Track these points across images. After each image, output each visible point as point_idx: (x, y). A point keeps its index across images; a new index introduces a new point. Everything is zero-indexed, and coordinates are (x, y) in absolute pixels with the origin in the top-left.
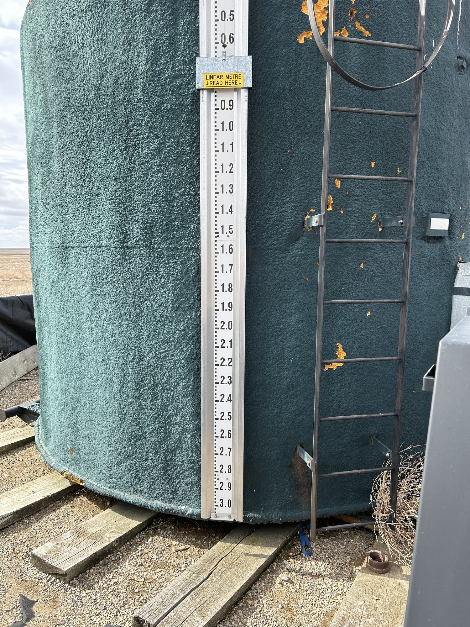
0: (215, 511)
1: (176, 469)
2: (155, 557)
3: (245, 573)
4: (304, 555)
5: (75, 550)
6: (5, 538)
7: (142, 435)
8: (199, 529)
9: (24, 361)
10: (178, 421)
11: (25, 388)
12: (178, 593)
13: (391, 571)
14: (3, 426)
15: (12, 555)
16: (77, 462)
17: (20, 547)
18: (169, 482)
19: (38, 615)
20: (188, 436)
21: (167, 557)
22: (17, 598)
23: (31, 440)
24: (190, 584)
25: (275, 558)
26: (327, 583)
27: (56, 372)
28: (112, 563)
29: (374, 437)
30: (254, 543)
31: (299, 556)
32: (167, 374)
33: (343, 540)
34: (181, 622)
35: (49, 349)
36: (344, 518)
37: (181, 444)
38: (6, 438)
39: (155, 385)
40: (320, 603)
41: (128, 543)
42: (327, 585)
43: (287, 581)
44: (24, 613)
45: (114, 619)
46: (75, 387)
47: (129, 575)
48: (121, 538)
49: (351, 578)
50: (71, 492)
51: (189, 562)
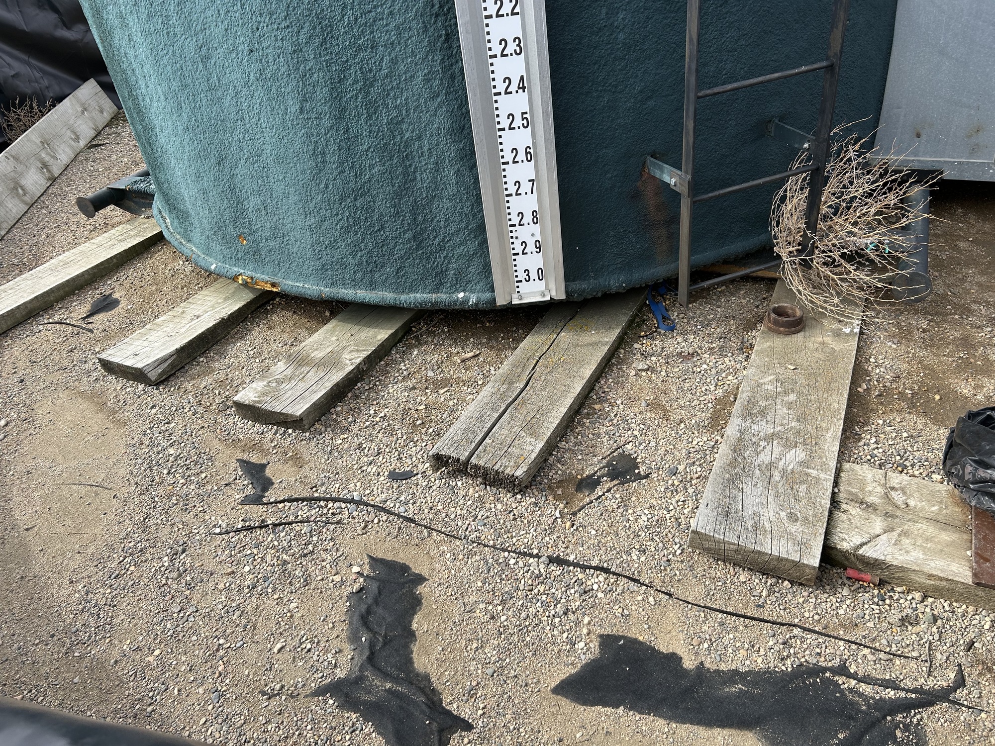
0: (517, 290)
1: (437, 236)
2: (430, 374)
3: (582, 370)
4: (663, 332)
5: (302, 386)
6: (179, 388)
7: (363, 186)
8: (488, 324)
9: (83, 113)
10: (425, 149)
11: (105, 160)
12: (488, 413)
13: (807, 329)
14: (95, 227)
15: (201, 410)
16: (255, 255)
17: (209, 398)
18: (428, 258)
19: (279, 481)
20: (449, 172)
21: (450, 372)
22: (234, 465)
23: (158, 239)
24: (502, 399)
25: (621, 342)
26: (708, 361)
27: (162, 97)
28: (366, 393)
29: (777, 121)
30: (582, 328)
31: (655, 334)
32: (387, 59)
33: (719, 299)
34: (506, 449)
35: (131, 53)
36: (717, 269)
37: (438, 190)
38: (110, 243)
39: (368, 86)
40: (703, 389)
41: (382, 363)
42: (708, 365)
43: (646, 370)
44: (255, 482)
45: (398, 465)
46: (210, 118)
47: (399, 405)
48: (369, 357)
49: (746, 348)
50: (259, 307)
51: (487, 371)
